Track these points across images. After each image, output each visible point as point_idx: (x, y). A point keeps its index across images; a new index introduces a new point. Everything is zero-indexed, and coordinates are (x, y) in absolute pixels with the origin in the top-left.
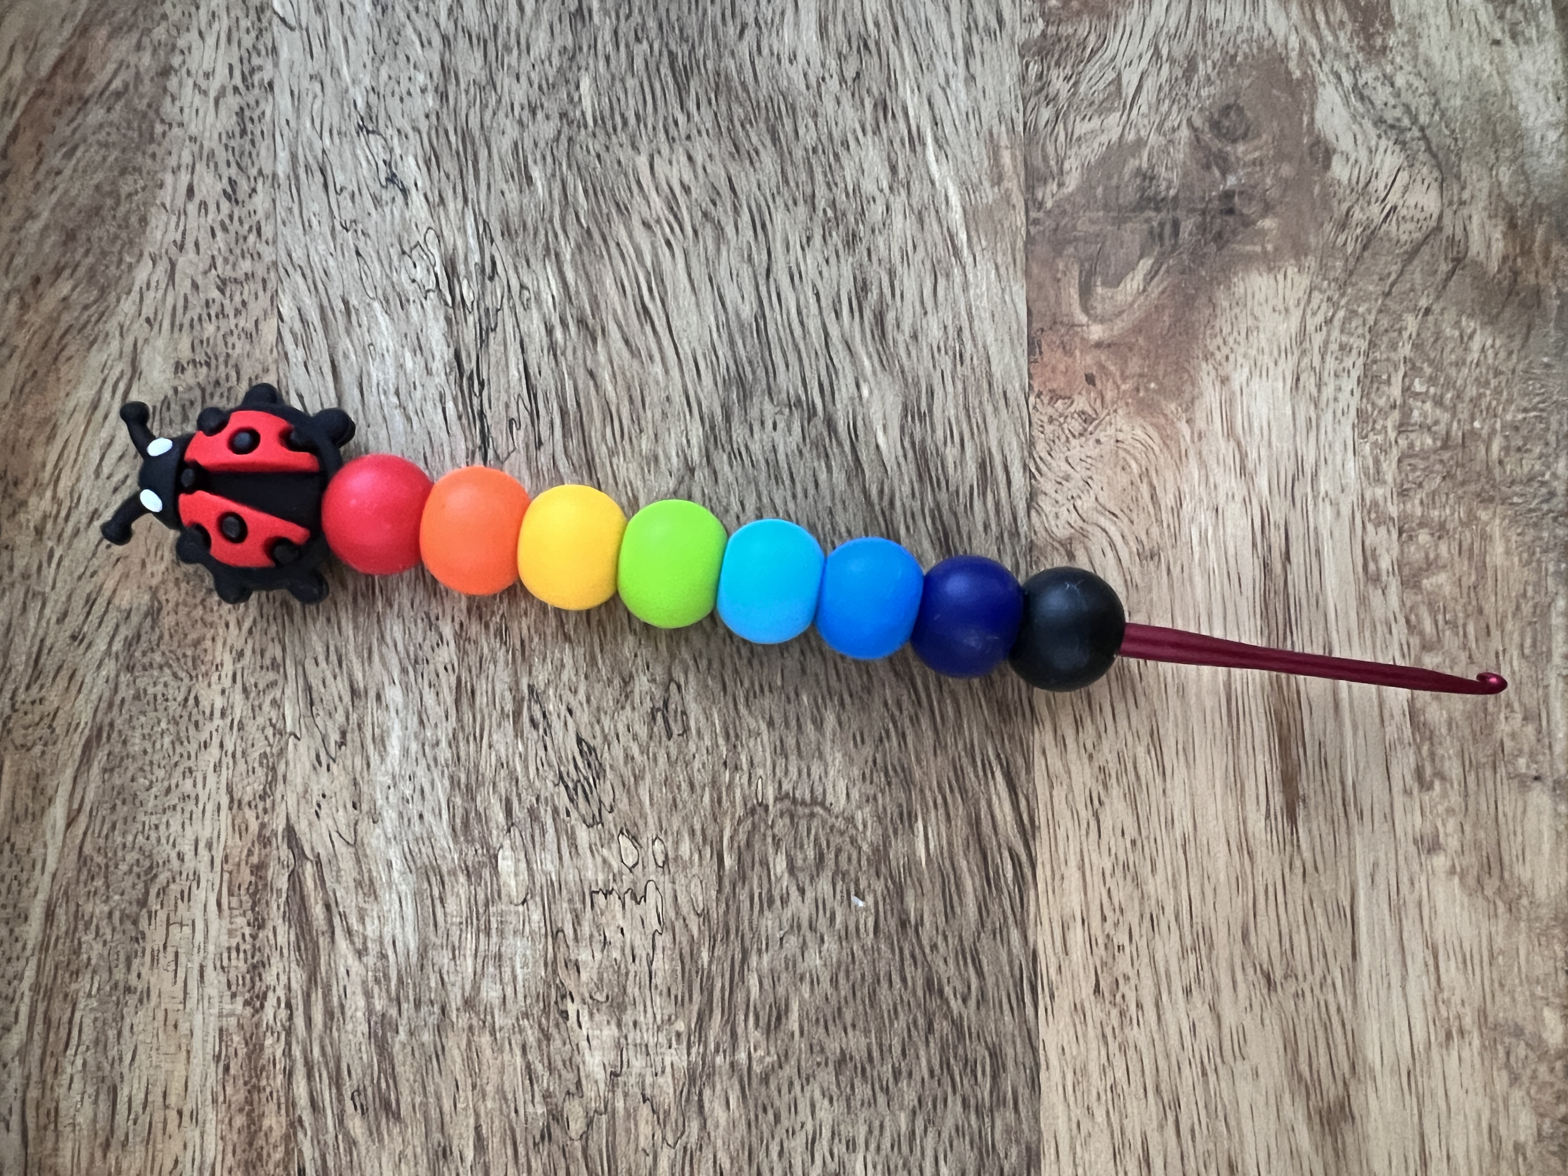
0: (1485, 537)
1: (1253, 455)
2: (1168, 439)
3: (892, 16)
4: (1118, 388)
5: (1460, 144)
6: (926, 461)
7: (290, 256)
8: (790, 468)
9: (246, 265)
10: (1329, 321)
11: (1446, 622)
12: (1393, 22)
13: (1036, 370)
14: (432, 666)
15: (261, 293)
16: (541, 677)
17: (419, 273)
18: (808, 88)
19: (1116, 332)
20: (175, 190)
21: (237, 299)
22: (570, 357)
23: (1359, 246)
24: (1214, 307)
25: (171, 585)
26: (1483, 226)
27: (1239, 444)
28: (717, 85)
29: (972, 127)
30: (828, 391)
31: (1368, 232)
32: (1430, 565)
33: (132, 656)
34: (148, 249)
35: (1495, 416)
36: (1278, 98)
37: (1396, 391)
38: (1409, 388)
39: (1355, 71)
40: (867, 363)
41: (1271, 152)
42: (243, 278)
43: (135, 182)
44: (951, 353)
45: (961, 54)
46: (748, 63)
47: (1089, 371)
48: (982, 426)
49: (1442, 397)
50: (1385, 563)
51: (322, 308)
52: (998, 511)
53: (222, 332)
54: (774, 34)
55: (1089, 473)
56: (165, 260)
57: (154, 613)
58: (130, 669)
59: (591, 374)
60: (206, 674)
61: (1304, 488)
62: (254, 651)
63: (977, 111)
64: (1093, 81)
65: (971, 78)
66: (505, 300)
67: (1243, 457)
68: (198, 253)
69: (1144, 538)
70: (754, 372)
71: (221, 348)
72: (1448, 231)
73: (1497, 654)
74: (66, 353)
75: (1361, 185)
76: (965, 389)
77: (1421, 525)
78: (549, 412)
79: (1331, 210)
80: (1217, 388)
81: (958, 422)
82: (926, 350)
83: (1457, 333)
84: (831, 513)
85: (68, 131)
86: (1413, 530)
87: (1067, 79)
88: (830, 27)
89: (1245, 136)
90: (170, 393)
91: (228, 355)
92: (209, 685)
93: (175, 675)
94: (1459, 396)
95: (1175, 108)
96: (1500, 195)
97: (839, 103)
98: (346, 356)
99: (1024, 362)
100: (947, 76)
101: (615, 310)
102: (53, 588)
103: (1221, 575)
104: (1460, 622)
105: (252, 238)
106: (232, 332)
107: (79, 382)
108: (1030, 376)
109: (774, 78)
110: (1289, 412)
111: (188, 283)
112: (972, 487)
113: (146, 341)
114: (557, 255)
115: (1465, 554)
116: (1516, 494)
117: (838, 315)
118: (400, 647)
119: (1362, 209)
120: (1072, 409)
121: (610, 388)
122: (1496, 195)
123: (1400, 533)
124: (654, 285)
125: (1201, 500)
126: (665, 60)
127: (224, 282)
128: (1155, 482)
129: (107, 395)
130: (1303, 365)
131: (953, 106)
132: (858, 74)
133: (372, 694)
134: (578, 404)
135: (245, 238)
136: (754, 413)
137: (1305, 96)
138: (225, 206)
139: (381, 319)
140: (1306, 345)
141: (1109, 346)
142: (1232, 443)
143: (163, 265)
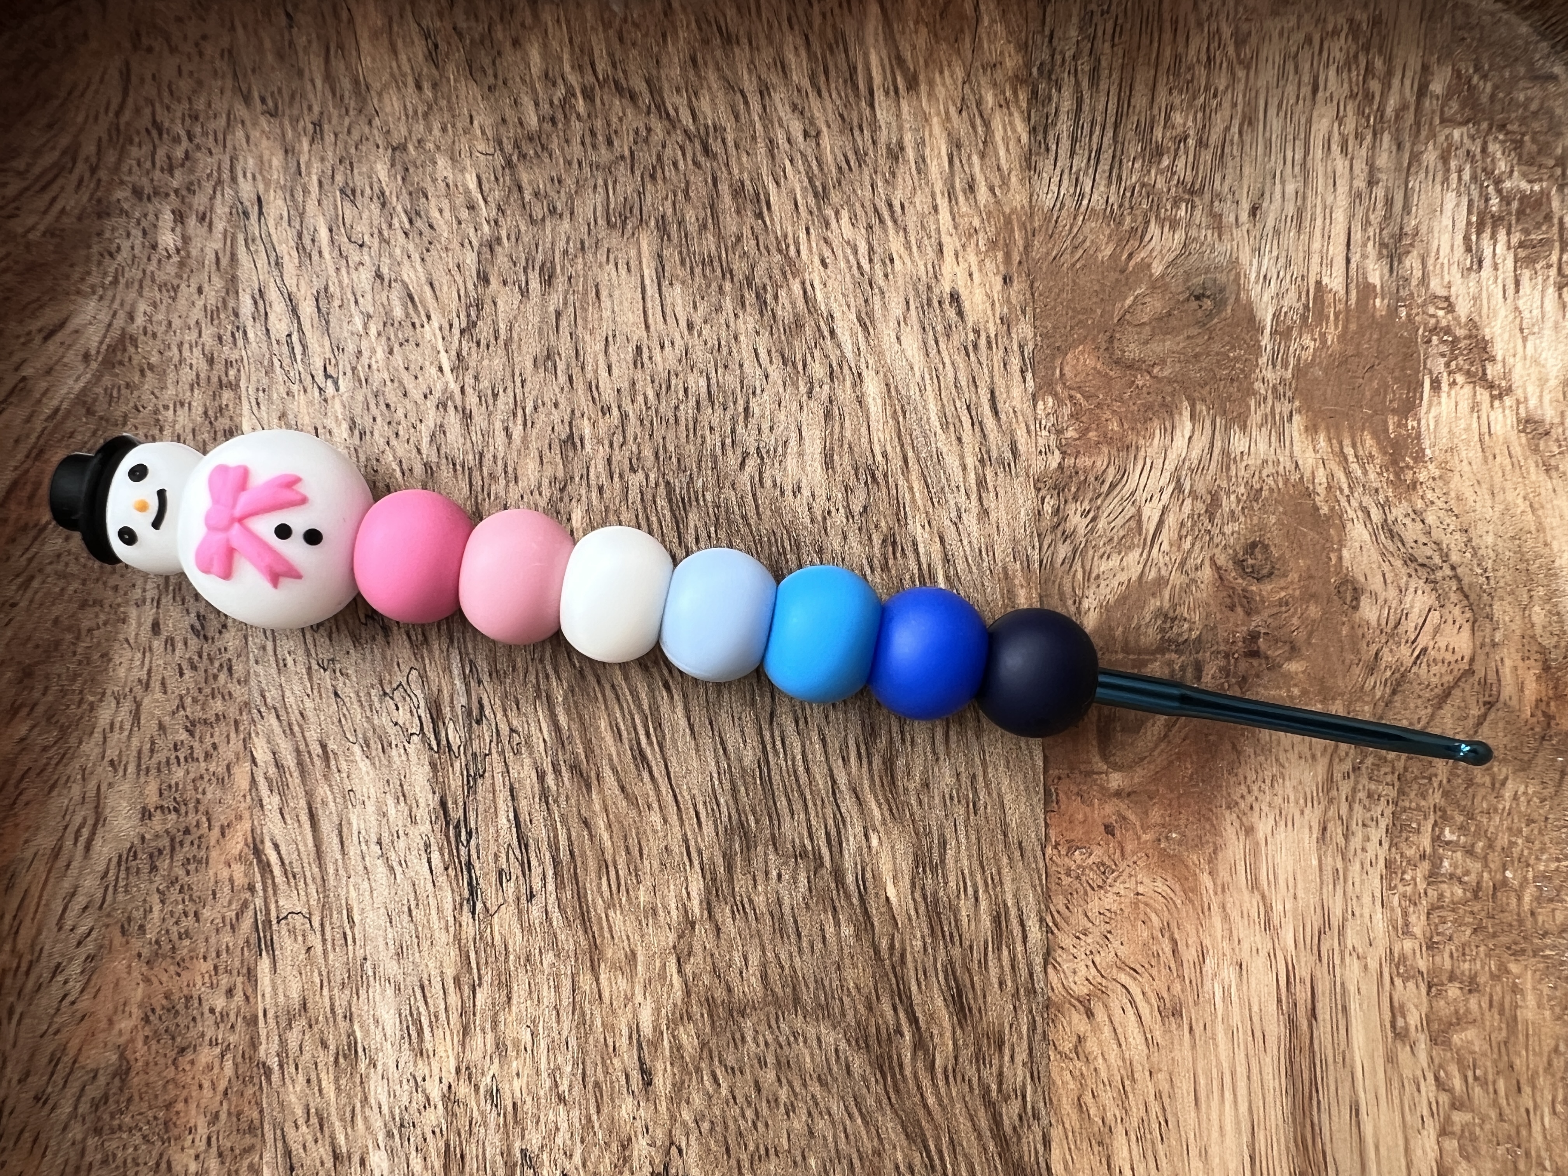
0: (1515, 989)
1: (1278, 907)
2: (1191, 890)
3: (902, 446)
4: (1139, 838)
5: (1492, 582)
6: (939, 914)
7: (264, 697)
8: (796, 922)
9: (218, 706)
10: (1356, 769)
11: (1476, 1078)
12: (1424, 455)
13: (1054, 820)
14: (419, 1131)
15: (233, 735)
16: (534, 1139)
17: (402, 716)
18: (812, 521)
19: (1136, 780)
20: (139, 625)
21: (208, 741)
22: (563, 804)
23: (1388, 690)
24: (1239, 753)
25: (140, 1044)
26: (1516, 668)
27: (1263, 897)
28: (717, 519)
29: (985, 564)
30: (836, 843)
31: (1397, 675)
32: (1459, 1020)
33: (99, 1119)
34: (111, 688)
35: (1528, 865)
36: (1305, 535)
37: (1426, 842)
38: (1439, 837)
39: (1384, 506)
40: (876, 812)
41: (1297, 592)
42: (213, 719)
43: (97, 616)
44: (964, 802)
45: (975, 489)
46: (750, 496)
47: (1106, 821)
48: (996, 878)
49: (1473, 845)
50: (1413, 1019)
51: (298, 751)
52: (1013, 967)
53: (192, 776)
54: (777, 465)
55: (1108, 927)
56: (130, 698)
57: (123, 1072)
58: (98, 1131)
59: (586, 823)
60: (178, 1138)
61: (1330, 942)
62: (229, 1114)
63: (990, 548)
64: (1112, 516)
65: (985, 512)
66: (493, 744)
67: (1268, 909)
68: (165, 693)
69: (1165, 996)
70: (757, 822)
71: (190, 794)
72: (1480, 674)
73: (1528, 1111)
74: (24, 798)
75: (1391, 624)
76: (979, 839)
77: (1452, 978)
78: (541, 863)
79: (1358, 652)
80: (1242, 837)
81: (971, 873)
82: (937, 800)
83: (1487, 780)
84: (839, 968)
85: (23, 561)
86: (1443, 984)
87: (1085, 514)
88: (836, 457)
89: (1271, 574)
90: (136, 841)
91: (198, 801)
92: (183, 1149)
93: (144, 1137)
94: (1490, 846)
95: (1198, 545)
96: (1533, 637)
97: (845, 538)
98: (324, 803)
99: (1040, 811)
100: (959, 510)
101: (610, 756)
102: (15, 1045)
103: (1245, 1033)
104: (1490, 1077)
105: (223, 677)
106: (202, 777)
107: (38, 828)
108: (1047, 825)
109: (777, 512)
110: (1315, 862)
111: (154, 724)
112: (986, 942)
113: (110, 785)
114: (548, 697)
115: (1495, 1010)
116: (1547, 946)
117: (845, 761)
118: (385, 1110)
119: (1391, 651)
120: (1090, 861)
121: (606, 836)
122: (1529, 637)
123: (1430, 987)
124: (651, 730)
125: (1224, 955)
126: (662, 490)
127: (193, 724)
128: (1176, 936)
129: (69, 843)
130: (1330, 813)
131: (965, 542)
132: (865, 508)
133: (356, 1159)
134: (572, 853)
135: (215, 677)
136: (758, 863)
137: (1332, 531)
138: (193, 642)
139: (361, 765)
140: (1334, 793)
141: (1129, 795)
142: (1257, 896)
143: (127, 705)
